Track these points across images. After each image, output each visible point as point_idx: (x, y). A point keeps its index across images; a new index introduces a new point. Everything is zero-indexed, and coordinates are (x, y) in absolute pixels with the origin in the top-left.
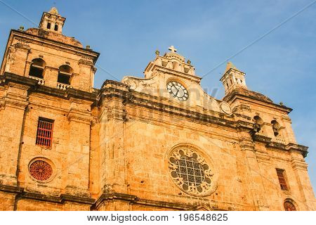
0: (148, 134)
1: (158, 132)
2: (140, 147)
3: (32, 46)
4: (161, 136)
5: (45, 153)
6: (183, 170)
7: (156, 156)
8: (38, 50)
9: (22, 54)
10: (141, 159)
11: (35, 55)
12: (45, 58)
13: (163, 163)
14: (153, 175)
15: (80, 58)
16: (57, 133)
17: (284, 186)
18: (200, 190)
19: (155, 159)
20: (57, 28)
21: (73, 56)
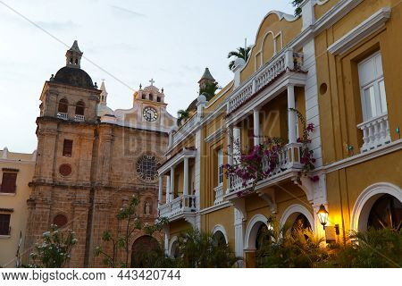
5: (69, 160)
6: (145, 167)
10: (119, 163)
12: (68, 98)
13: (132, 164)
14: (125, 172)
15: (89, 95)
16: (75, 149)
18: (153, 179)
19: (127, 163)
20: (77, 62)
21: (85, 94)
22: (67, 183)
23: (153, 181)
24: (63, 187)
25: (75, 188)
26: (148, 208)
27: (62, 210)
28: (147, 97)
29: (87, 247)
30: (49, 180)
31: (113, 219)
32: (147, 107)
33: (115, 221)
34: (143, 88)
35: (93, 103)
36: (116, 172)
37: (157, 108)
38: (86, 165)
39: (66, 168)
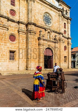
0: (39, 8)
1: (42, 7)
2: (37, 11)
4: (42, 9)
5: (13, 8)
6: (46, 19)
7: (41, 14)
10: (37, 14)
13: (42, 17)
14: (40, 19)
16: (16, 3)
18: (49, 25)
19: (40, 15)
22: (14, 19)
23: (50, 26)
24: (13, 21)
25: (19, 23)
27: (13, 32)
31: (36, 39)
33: (37, 40)
36: (36, 18)
38: (23, 12)
39: (13, 12)
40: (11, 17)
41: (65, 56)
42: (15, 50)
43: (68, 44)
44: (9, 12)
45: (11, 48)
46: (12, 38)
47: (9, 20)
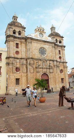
0: (35, 45)
1: (37, 45)
2: (34, 48)
3: (13, 27)
4: (38, 46)
5: (18, 50)
6: (41, 52)
8: (14, 28)
9: (11, 29)
10: (34, 50)
11: (13, 29)
12: (16, 30)
13: (38, 51)
14: (37, 53)
15: (22, 29)
16: (19, 46)
17: (60, 54)
18: (44, 55)
19: (36, 50)
20: (16, 20)
21: (21, 29)
22: (18, 57)
23: (44, 56)
24: (18, 58)
25: (21, 59)
26: (44, 65)
27: (18, 66)
28: (40, 30)
29: (27, 78)
30: (13, 56)
32: (40, 33)
33: (35, 69)
34: (38, 27)
35: (24, 32)
36: (34, 53)
37: (43, 33)
38: (24, 51)
39: (17, 52)
40: (16, 56)
41: (62, 78)
42: (19, 78)
43: (64, 67)
44: (15, 53)
45: (17, 77)
46: (17, 69)
47: (15, 58)
